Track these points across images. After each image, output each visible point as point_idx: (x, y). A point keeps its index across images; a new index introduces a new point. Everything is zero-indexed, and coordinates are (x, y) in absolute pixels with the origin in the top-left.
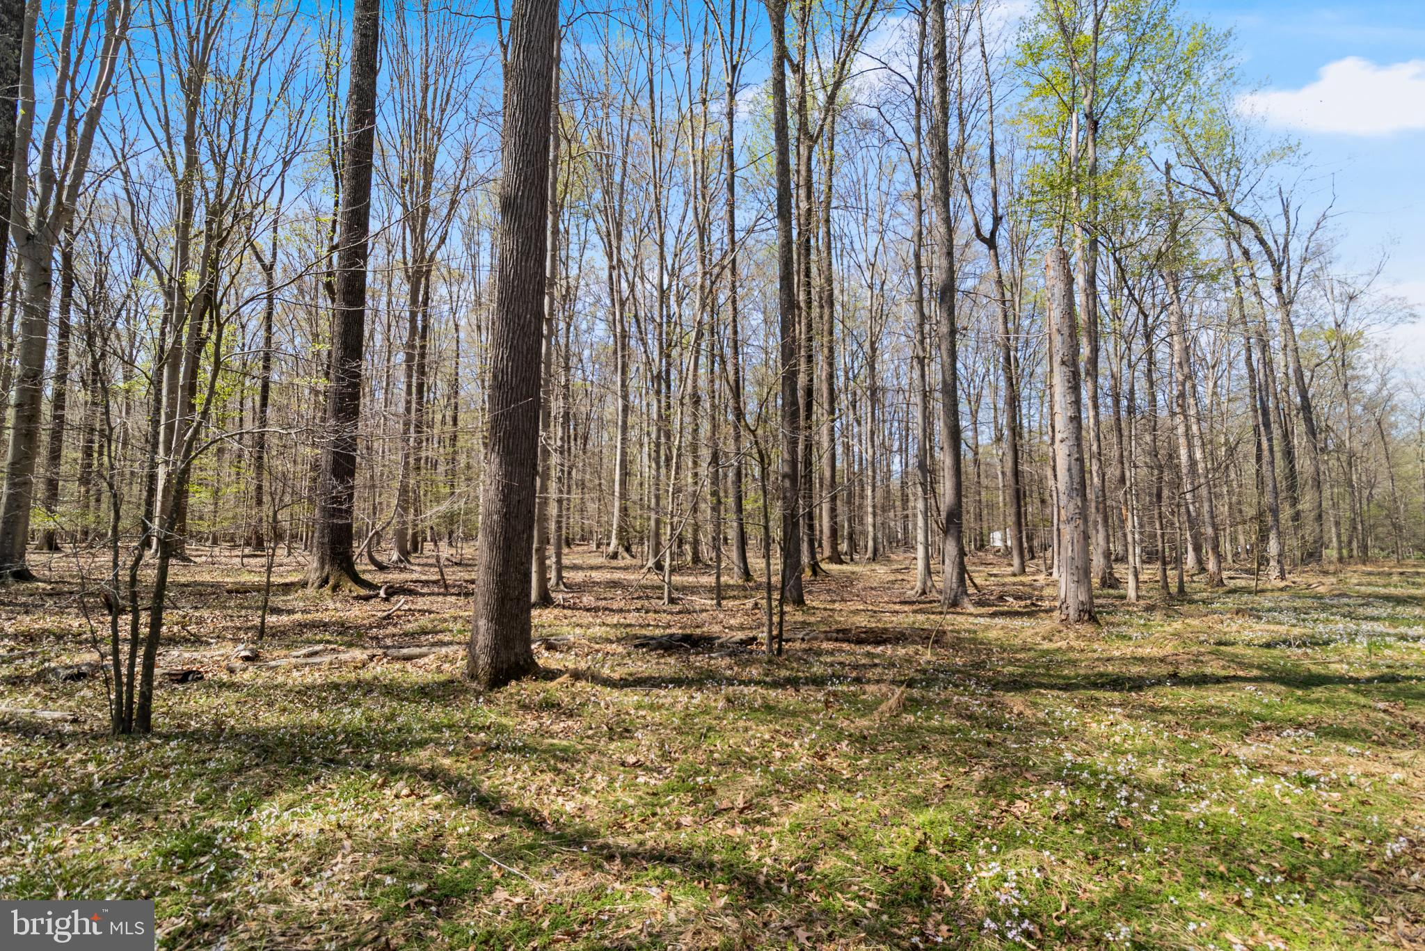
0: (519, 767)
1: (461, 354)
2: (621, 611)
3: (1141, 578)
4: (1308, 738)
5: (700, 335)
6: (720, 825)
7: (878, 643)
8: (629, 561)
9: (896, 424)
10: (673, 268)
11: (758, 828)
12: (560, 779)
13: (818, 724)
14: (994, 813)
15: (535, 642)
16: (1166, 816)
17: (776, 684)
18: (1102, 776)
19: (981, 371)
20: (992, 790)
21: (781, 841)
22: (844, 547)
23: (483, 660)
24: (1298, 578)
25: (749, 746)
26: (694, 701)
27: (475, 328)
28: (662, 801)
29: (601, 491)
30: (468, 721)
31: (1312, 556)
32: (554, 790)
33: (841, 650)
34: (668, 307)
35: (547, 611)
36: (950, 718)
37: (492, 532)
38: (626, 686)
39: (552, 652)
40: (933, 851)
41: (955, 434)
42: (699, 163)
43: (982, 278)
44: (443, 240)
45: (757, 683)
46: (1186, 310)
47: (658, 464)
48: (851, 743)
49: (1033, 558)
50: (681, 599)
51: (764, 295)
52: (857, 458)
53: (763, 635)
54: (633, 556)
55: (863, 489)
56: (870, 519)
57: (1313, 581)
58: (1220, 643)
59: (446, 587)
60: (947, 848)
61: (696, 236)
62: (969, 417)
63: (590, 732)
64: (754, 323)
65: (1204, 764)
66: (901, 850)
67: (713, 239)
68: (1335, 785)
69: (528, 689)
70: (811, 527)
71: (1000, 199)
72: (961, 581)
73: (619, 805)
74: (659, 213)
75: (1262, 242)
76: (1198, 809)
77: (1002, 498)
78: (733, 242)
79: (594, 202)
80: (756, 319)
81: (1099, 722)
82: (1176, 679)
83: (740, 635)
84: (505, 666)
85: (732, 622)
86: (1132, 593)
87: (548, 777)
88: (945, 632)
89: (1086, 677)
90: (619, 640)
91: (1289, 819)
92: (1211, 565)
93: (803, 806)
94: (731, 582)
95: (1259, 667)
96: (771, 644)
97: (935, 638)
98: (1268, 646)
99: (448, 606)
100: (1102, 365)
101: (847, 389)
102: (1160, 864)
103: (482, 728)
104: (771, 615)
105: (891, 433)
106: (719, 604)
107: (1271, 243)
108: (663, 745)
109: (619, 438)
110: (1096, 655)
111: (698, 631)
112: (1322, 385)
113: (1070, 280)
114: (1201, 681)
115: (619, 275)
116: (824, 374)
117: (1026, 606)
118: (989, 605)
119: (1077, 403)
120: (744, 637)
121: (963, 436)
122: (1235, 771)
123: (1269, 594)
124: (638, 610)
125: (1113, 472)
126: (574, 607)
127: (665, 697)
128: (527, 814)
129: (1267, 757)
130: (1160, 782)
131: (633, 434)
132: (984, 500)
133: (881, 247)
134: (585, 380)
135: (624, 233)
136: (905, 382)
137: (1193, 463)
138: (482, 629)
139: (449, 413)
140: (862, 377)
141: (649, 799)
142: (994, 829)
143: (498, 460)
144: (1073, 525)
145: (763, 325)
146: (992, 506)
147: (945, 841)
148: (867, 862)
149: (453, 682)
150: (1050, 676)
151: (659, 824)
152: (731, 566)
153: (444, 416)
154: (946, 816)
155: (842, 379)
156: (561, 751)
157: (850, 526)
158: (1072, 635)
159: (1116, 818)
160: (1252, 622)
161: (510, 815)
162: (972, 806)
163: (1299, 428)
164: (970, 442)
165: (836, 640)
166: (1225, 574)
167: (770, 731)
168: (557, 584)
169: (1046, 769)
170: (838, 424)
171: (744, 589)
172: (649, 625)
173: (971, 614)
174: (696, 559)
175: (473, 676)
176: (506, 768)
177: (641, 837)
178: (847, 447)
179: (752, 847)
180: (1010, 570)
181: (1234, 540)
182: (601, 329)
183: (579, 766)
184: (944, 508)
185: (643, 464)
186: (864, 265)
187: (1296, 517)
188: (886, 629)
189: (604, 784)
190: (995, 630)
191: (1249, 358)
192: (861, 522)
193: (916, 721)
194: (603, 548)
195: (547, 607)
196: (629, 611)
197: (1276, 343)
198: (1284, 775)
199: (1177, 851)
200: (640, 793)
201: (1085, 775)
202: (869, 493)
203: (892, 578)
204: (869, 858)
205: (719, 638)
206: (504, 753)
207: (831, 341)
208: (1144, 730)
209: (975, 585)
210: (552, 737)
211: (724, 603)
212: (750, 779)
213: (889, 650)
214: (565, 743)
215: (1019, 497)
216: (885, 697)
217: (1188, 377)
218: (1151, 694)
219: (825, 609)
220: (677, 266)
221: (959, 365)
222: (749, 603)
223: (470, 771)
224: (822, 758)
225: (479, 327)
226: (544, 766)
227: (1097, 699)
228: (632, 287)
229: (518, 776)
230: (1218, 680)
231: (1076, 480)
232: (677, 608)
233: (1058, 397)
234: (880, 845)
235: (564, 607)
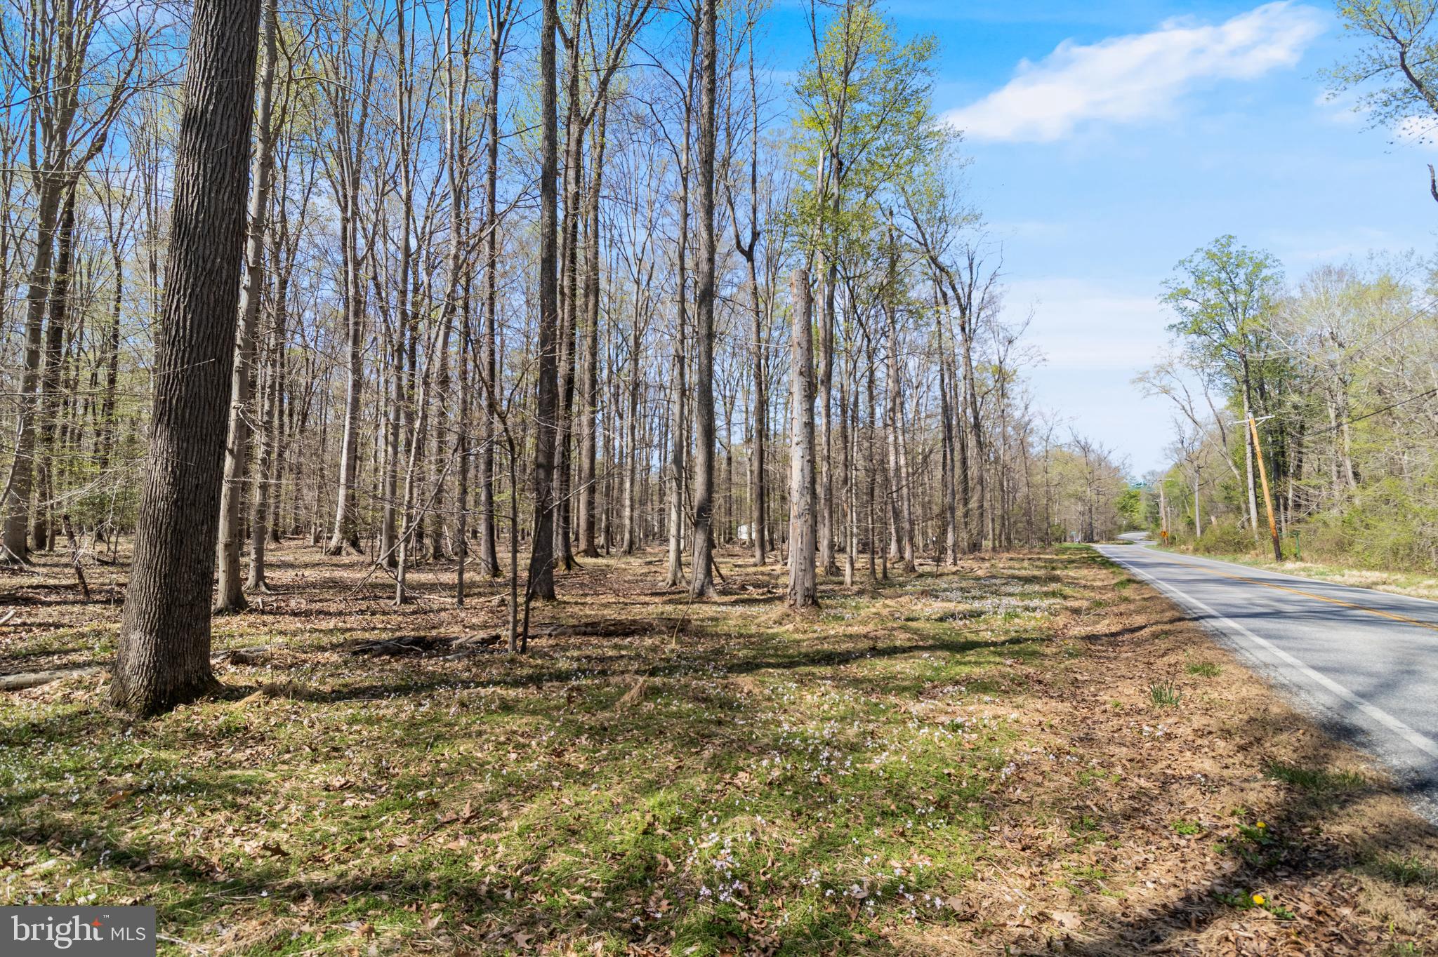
0: (180, 810)
1: (124, 296)
2: (340, 613)
3: (857, 566)
4: (961, 692)
5: (450, 310)
6: (441, 840)
7: (626, 635)
8: (355, 557)
9: (656, 420)
10: (423, 233)
11: (484, 836)
12: (238, 817)
13: (558, 720)
14: (719, 787)
15: (215, 656)
16: (857, 769)
17: (516, 683)
18: (810, 742)
19: (736, 375)
20: (719, 765)
21: (507, 847)
22: (601, 540)
23: (136, 683)
24: (967, 563)
25: (482, 750)
26: (421, 709)
27: (147, 266)
28: (373, 824)
29: (322, 477)
30: (108, 760)
31: (975, 547)
32: (230, 830)
33: (588, 644)
34: (415, 273)
35: (238, 618)
36: (688, 703)
37: (155, 522)
38: (339, 699)
39: (241, 667)
40: (660, 831)
41: (709, 433)
42: (458, 122)
43: (740, 288)
44: (97, 148)
45: (496, 684)
46: (901, 337)
47: (395, 448)
48: (591, 737)
49: (773, 549)
50: (416, 598)
51: (528, 274)
52: (617, 452)
53: (506, 633)
54: (361, 552)
55: (622, 483)
56: (627, 512)
57: (975, 565)
58: (908, 620)
59: (87, 592)
60: (674, 826)
61: (451, 200)
62: (723, 417)
63: (287, 756)
64: (515, 304)
65: (888, 722)
66: (630, 836)
67: (471, 208)
68: (974, 729)
69: (206, 714)
70: (567, 520)
71: (759, 215)
72: (708, 573)
73: (318, 836)
74: (406, 167)
75: (954, 289)
76: (878, 761)
77: (749, 495)
78: (493, 213)
79: (324, 140)
80: (518, 300)
81: (813, 693)
82: (876, 652)
83: (482, 635)
84: (169, 688)
85: (474, 620)
86: (848, 579)
87: (221, 817)
88: (689, 621)
89: (806, 655)
90: (334, 647)
91: (943, 760)
92: (907, 555)
93: (535, 806)
94: (478, 578)
95: (933, 638)
96: (514, 641)
97: (680, 627)
98: (941, 620)
99: (89, 617)
100: (835, 379)
101: (610, 382)
102: (848, 811)
103: (127, 768)
104: (516, 612)
105: (651, 429)
106: (461, 602)
107: (960, 291)
108: (380, 761)
109: (348, 416)
110: (816, 635)
111: (434, 633)
112: (989, 407)
113: (810, 300)
114: (892, 652)
115: (354, 229)
116: (586, 365)
117: (763, 594)
118: (731, 594)
119: (810, 410)
120: (485, 636)
121: (717, 434)
122: (910, 725)
123: (945, 578)
124: (362, 612)
125: (839, 472)
126: (277, 612)
127: (387, 707)
128: (187, 865)
129: (932, 710)
130: (855, 740)
131: (367, 413)
132: (734, 497)
133: (648, 243)
134: (306, 347)
135: (363, 182)
136: (666, 379)
137: (898, 469)
138: (136, 644)
139: (103, 373)
140: (626, 371)
141: (356, 823)
142: (717, 801)
143: (166, 434)
144: (803, 519)
145: (525, 307)
146: (740, 501)
147: (672, 819)
148: (595, 853)
149: (87, 713)
150: (778, 656)
151: (367, 850)
152: (478, 561)
153: (94, 375)
154: (675, 795)
155: (606, 372)
156: (243, 783)
157: (607, 518)
158: (798, 618)
159: (818, 776)
160: (931, 601)
161: (163, 869)
162: (699, 783)
163: (972, 442)
164: (725, 441)
165: (585, 634)
166: (916, 562)
167: (506, 733)
168: (257, 585)
169: (766, 740)
170: (599, 416)
171: (491, 586)
172: (374, 629)
173: (715, 603)
174: (438, 554)
175: (120, 704)
176: (160, 813)
177: (343, 867)
178: (608, 441)
179: (476, 858)
180: (752, 560)
181: (924, 534)
182: (328, 290)
183: (266, 798)
184: (696, 504)
185: (378, 447)
186: (632, 260)
187: (966, 515)
188: (634, 621)
189: (299, 814)
190: (733, 616)
191: (943, 381)
192: (620, 516)
193: (656, 708)
194: (323, 542)
195: (238, 613)
196: (350, 614)
197: (960, 373)
198: (942, 724)
199: (862, 798)
200: (344, 819)
201: (797, 742)
202: (628, 485)
203: (645, 570)
204: (599, 848)
205: (457, 638)
206: (160, 794)
207: (595, 332)
208: (846, 697)
209: (720, 575)
210: (233, 767)
211: (467, 600)
212: (480, 786)
213: (636, 641)
214: (251, 773)
215: (762, 495)
216: (628, 687)
217: (898, 394)
218: (855, 666)
219: (576, 603)
220: (427, 230)
221: (716, 368)
222: (496, 600)
223: (105, 823)
224: (559, 754)
225: (153, 267)
226: (218, 803)
227: (813, 674)
228: (371, 246)
229: (178, 820)
230: (904, 650)
231: (808, 479)
232: (412, 608)
233: (796, 404)
234: (610, 833)
235: (263, 612)
